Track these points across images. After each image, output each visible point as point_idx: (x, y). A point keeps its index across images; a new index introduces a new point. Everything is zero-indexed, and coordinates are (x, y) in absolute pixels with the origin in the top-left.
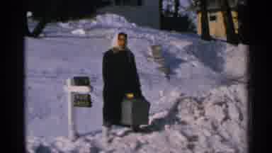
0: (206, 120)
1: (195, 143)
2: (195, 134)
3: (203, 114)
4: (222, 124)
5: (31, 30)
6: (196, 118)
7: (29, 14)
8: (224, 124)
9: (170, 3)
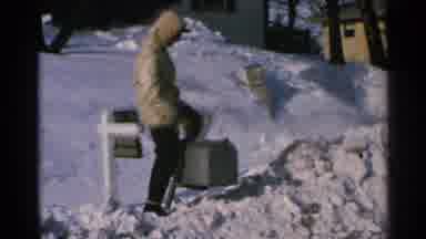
0: (334, 177)
1: (316, 216)
2: (315, 200)
3: (329, 169)
4: (361, 184)
5: (48, 42)
6: (317, 175)
7: (46, 18)
8: (366, 184)
9: (281, 12)
